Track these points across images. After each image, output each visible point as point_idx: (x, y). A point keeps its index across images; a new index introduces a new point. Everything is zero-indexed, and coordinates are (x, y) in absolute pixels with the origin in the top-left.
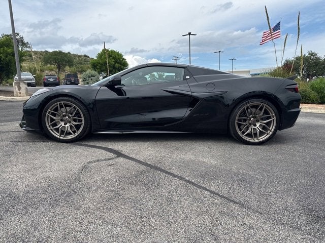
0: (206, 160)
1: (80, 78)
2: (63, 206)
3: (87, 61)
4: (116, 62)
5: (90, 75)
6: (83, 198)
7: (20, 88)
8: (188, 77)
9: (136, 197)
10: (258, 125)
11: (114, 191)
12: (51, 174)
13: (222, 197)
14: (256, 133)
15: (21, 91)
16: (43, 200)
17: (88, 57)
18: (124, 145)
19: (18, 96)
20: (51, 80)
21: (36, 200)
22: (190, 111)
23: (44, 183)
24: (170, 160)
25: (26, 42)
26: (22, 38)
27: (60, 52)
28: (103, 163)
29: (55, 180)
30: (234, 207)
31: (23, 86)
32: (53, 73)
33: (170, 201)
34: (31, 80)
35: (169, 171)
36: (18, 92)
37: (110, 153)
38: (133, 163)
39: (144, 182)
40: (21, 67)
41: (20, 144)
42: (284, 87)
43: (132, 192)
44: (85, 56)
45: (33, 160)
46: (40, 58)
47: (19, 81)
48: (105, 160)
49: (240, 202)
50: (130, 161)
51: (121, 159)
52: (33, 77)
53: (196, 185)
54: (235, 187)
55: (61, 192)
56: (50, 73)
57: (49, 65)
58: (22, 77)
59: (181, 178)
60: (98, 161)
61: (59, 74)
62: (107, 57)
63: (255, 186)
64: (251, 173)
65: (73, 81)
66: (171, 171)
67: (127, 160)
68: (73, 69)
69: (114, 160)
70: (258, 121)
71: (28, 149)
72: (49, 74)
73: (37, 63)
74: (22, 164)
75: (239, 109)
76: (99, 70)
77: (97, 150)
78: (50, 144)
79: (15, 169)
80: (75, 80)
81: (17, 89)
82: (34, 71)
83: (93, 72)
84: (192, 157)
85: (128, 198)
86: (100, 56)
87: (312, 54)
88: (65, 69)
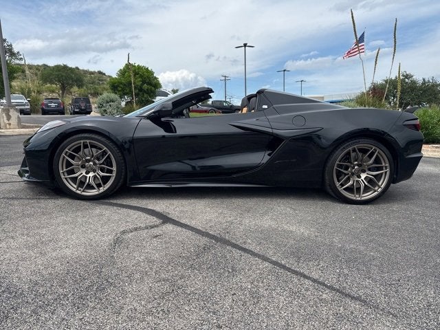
0: (293, 228)
1: (93, 103)
2: (94, 308)
3: (102, 80)
4: (144, 82)
5: (109, 100)
6: (124, 294)
7: (9, 118)
8: (266, 107)
9: (204, 291)
10: (363, 176)
11: (168, 280)
12: (68, 252)
13: (331, 288)
14: (360, 188)
15: (10, 122)
16: (62, 297)
17: (104, 74)
18: (170, 204)
19: (6, 129)
20: (53, 105)
21: (50, 297)
22: (269, 155)
23: (60, 268)
24: (242, 228)
25: (16, 52)
26: (11, 45)
27: (65, 67)
28: (144, 233)
29: (76, 262)
30: (354, 306)
31: (14, 115)
32: (55, 95)
33: (256, 297)
34: (24, 105)
35: (244, 246)
36: (6, 122)
37: (152, 217)
38: (189, 233)
39: (211, 265)
40: (11, 87)
41: (16, 202)
42: (401, 123)
43: (197, 283)
44: (100, 73)
45: (38, 228)
46: (36, 75)
47: (9, 106)
48: (147, 228)
49: (361, 297)
50: (184, 230)
51: (169, 227)
52: (26, 101)
53: (289, 269)
54: (346, 271)
55: (88, 283)
56: (49, 95)
57: (49, 85)
58: (12, 101)
59: (265, 259)
60: (136, 229)
61: (63, 97)
62: (132, 75)
63: (375, 270)
64: (362, 248)
65: (83, 108)
66: (246, 246)
67: (179, 229)
68: (83, 90)
69: (160, 228)
70: (364, 171)
71: (29, 210)
72: (49, 97)
73: (33, 81)
74: (23, 235)
75: (342, 150)
76: (121, 93)
77: (131, 212)
78: (62, 202)
79: (13, 244)
80: (86, 106)
81: (5, 119)
82: (28, 92)
83: (113, 96)
84: (273, 224)
85: (193, 292)
86: (123, 73)
87: (407, 76)
88: (72, 90)
